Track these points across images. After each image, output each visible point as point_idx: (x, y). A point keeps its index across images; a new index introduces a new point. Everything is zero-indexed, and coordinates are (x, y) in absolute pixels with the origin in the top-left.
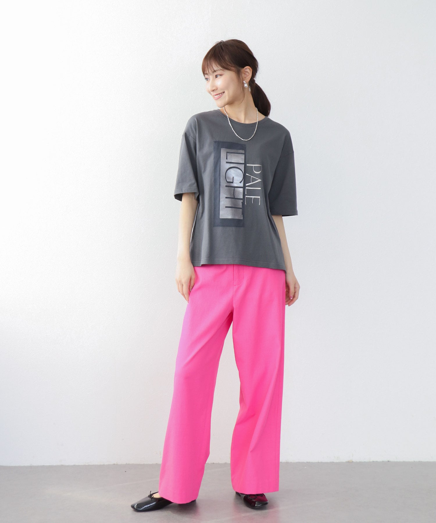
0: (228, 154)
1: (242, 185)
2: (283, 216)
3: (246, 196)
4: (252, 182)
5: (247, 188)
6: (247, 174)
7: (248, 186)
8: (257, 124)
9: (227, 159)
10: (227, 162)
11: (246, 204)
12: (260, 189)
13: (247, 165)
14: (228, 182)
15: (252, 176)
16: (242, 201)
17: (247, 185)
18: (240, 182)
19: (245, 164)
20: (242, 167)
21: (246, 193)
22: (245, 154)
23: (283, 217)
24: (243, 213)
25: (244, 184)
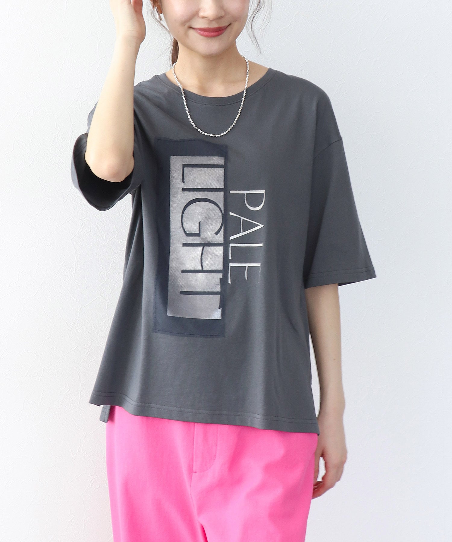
0: (185, 169)
1: (220, 238)
2: (340, 284)
3: (231, 265)
4: (243, 232)
5: (232, 245)
6: (231, 214)
7: (235, 241)
8: (244, 94)
9: (183, 181)
10: (184, 190)
11: (230, 282)
12: (261, 245)
13: (232, 192)
14: (188, 235)
15: (243, 218)
16: (220, 275)
17: (231, 238)
18: (217, 233)
19: (225, 190)
20: (219, 197)
21: (230, 258)
22: (225, 166)
23: (339, 287)
24: (223, 306)
25: (226, 237)
